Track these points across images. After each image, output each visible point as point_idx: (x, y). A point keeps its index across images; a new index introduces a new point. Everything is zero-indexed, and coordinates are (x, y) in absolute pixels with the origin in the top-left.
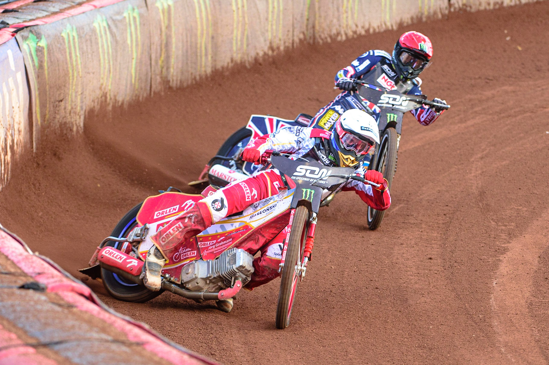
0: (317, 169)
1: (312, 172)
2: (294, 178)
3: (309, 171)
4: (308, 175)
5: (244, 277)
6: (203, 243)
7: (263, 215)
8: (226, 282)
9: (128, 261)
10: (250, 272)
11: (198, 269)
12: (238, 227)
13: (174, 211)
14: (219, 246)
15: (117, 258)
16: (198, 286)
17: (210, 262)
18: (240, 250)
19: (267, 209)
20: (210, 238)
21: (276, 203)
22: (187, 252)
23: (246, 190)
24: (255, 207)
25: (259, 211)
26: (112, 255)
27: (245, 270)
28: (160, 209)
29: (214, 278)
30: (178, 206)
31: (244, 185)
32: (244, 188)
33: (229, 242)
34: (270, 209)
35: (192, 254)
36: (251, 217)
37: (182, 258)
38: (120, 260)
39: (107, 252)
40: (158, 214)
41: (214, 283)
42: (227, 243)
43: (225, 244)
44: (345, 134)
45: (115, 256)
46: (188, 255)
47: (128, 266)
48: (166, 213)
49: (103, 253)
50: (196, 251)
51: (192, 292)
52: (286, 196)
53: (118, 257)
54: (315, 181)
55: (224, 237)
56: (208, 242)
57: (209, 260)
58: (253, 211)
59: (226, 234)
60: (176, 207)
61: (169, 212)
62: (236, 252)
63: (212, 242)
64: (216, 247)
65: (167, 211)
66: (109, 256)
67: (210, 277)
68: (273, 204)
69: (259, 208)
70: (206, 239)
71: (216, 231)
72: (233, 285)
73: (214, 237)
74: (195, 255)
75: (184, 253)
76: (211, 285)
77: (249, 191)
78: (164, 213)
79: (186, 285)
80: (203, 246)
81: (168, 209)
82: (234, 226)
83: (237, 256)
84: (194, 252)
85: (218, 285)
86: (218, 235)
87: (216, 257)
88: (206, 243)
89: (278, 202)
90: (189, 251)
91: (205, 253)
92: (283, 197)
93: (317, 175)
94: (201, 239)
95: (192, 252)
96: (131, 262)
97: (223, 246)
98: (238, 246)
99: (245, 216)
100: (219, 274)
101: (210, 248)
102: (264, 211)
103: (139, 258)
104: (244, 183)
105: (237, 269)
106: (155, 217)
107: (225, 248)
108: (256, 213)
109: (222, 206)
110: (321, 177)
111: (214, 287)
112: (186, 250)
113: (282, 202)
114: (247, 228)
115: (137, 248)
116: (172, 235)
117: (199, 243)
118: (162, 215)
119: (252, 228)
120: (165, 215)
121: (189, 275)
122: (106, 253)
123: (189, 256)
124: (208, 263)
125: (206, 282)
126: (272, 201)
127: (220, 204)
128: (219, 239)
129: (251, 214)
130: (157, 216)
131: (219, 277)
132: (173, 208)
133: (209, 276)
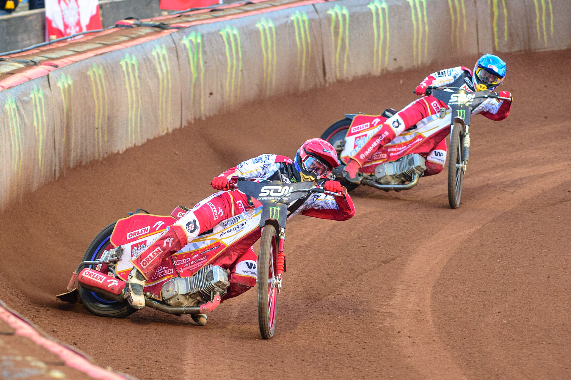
0: (279, 188)
1: (276, 191)
2: (260, 198)
3: (272, 191)
4: (272, 194)
5: (221, 291)
6: (178, 261)
7: (234, 232)
8: (204, 297)
9: (108, 281)
10: (227, 286)
11: (178, 286)
12: (209, 244)
13: (146, 232)
14: (195, 263)
15: (97, 279)
16: (179, 301)
17: (188, 279)
18: (216, 267)
19: (237, 227)
20: (184, 256)
21: (245, 221)
22: (164, 270)
23: (214, 210)
24: (224, 225)
25: (229, 229)
26: (92, 276)
27: (222, 284)
28: (131, 230)
29: (194, 294)
30: (149, 227)
31: (212, 205)
32: (211, 208)
33: (204, 260)
34: (240, 227)
35: (168, 272)
36: (221, 234)
37: (159, 276)
38: (101, 281)
39: (87, 273)
40: (131, 235)
41: (192, 298)
42: (202, 261)
43: (200, 262)
44: (307, 158)
45: (95, 277)
46: (165, 273)
47: (109, 286)
48: (138, 234)
49: (83, 274)
50: (172, 269)
51: (173, 307)
52: (254, 214)
53: (99, 277)
54: (279, 198)
55: (198, 255)
56: (183, 260)
57: (186, 277)
58: (223, 228)
59: (200, 252)
60: (148, 228)
61: (141, 233)
62: (212, 268)
63: (186, 259)
64: (191, 265)
65: (138, 232)
66: (89, 277)
67: (190, 293)
68: (242, 222)
69: (228, 226)
70: (180, 257)
71: (190, 249)
72: (213, 300)
73: (188, 255)
74: (172, 272)
75: (161, 271)
76: (190, 300)
77: (216, 211)
78: (137, 234)
79: (167, 302)
80: (178, 264)
81: (140, 230)
82: (206, 243)
83: (213, 272)
84: (170, 270)
85: (197, 299)
86: (191, 253)
87: (193, 274)
88: (181, 260)
89: (247, 220)
90: (166, 269)
91: (181, 271)
92: (251, 215)
93: (280, 193)
94: (176, 258)
95: (169, 270)
96: (111, 282)
97: (198, 264)
98: (213, 263)
99: (215, 234)
100: (198, 290)
101: (185, 266)
102: (235, 229)
103: (117, 278)
104: (210, 203)
105: (215, 284)
106: (128, 238)
107: (201, 265)
108: (226, 231)
109: (196, 227)
110: (284, 194)
111: (193, 301)
112: (162, 268)
113: (251, 220)
114: (219, 245)
115: (114, 268)
116: (152, 259)
117: (174, 262)
118: (135, 236)
119: (224, 246)
120: (137, 236)
121: (170, 293)
122: (85, 274)
123: (167, 274)
124: (186, 280)
125: (186, 297)
126: (241, 219)
127: (193, 226)
128: (193, 256)
129: (221, 232)
130: (129, 237)
131: (199, 292)
132: (144, 228)
133: (188, 292)
